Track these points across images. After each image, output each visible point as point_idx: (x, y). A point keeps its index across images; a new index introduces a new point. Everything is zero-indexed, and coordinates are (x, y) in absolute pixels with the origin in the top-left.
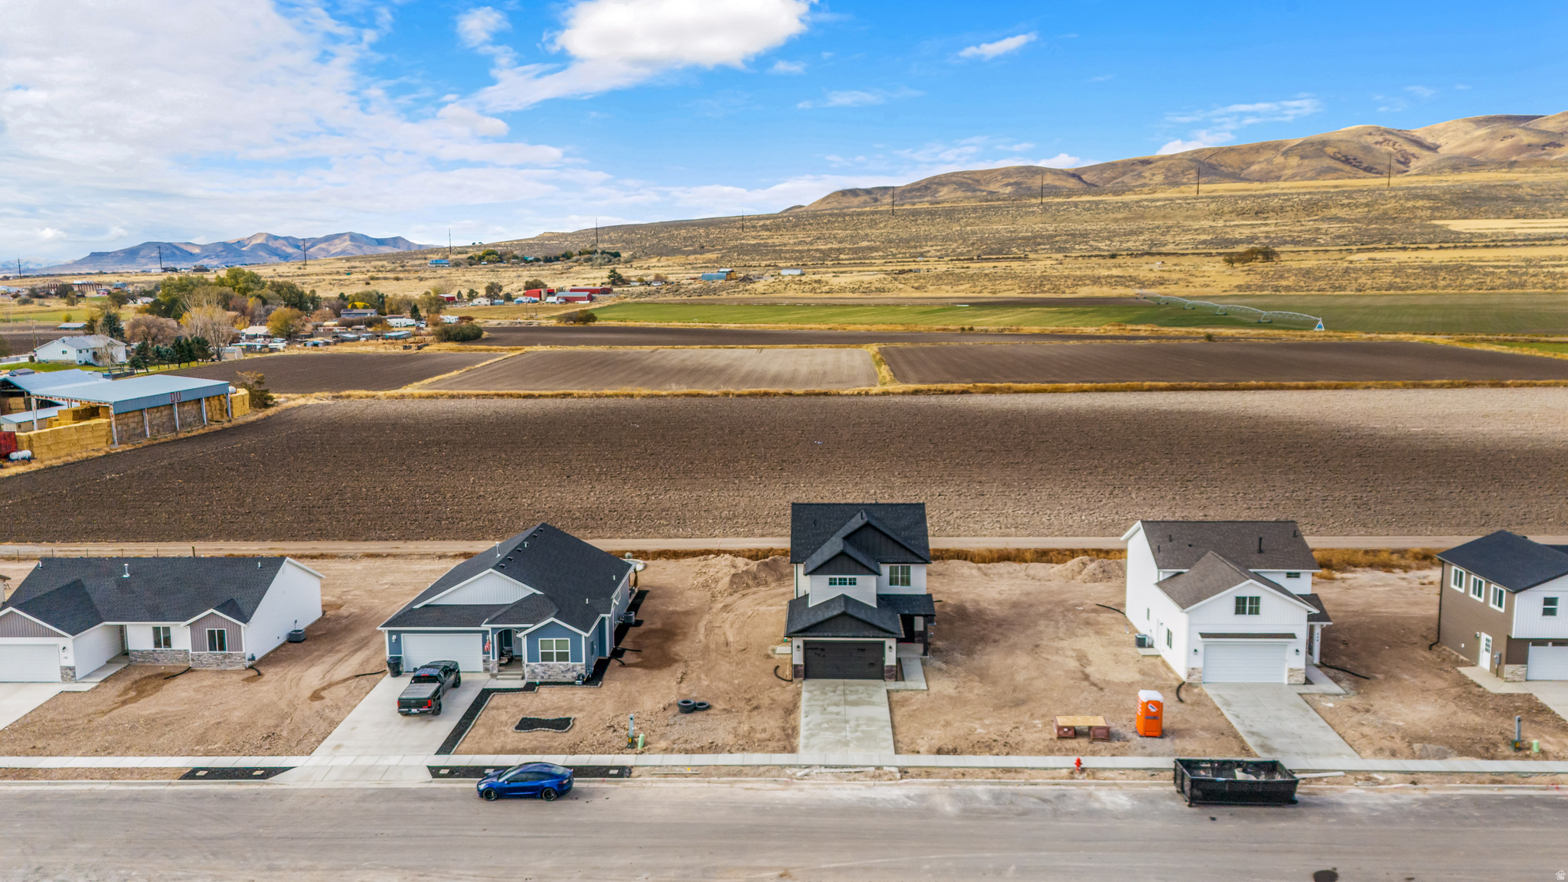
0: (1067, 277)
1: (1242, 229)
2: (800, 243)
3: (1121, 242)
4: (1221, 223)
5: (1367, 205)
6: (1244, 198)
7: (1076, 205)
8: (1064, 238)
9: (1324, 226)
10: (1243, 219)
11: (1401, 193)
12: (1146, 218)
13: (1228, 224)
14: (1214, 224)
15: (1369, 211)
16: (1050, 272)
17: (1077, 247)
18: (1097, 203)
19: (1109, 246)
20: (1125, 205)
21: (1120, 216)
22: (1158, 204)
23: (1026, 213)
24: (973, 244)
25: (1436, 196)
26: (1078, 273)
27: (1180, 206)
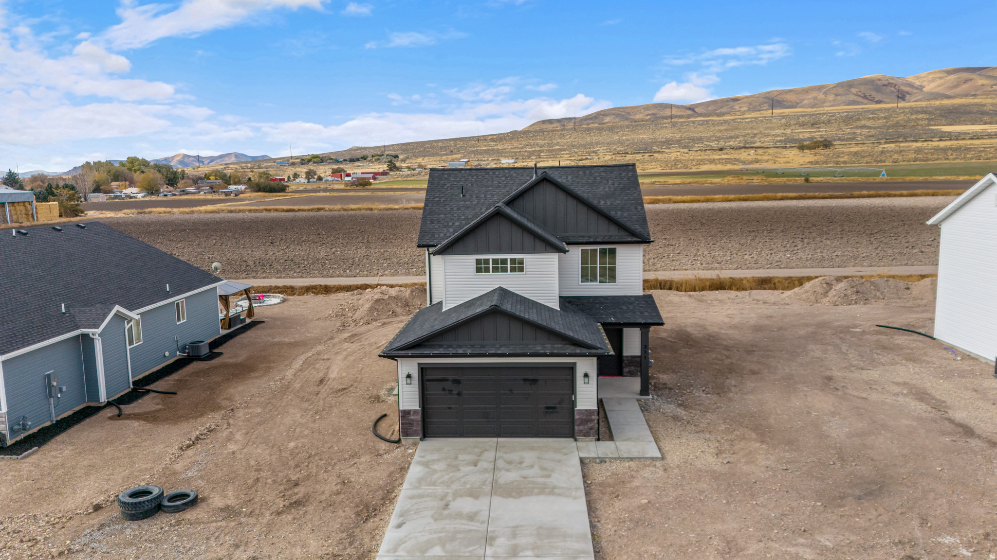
0: (692, 160)
1: (805, 134)
2: (514, 148)
3: (725, 142)
4: (789, 131)
5: (885, 118)
6: (803, 116)
7: (694, 122)
8: (687, 141)
9: (858, 131)
10: (803, 129)
11: (907, 110)
12: (740, 129)
13: (794, 131)
14: (785, 132)
15: (887, 122)
16: (680, 157)
17: (696, 145)
18: (707, 121)
19: (718, 144)
20: (726, 122)
21: (723, 128)
22: (747, 120)
23: (661, 128)
24: (627, 146)
25: (930, 111)
26: (699, 158)
27: (762, 121)
